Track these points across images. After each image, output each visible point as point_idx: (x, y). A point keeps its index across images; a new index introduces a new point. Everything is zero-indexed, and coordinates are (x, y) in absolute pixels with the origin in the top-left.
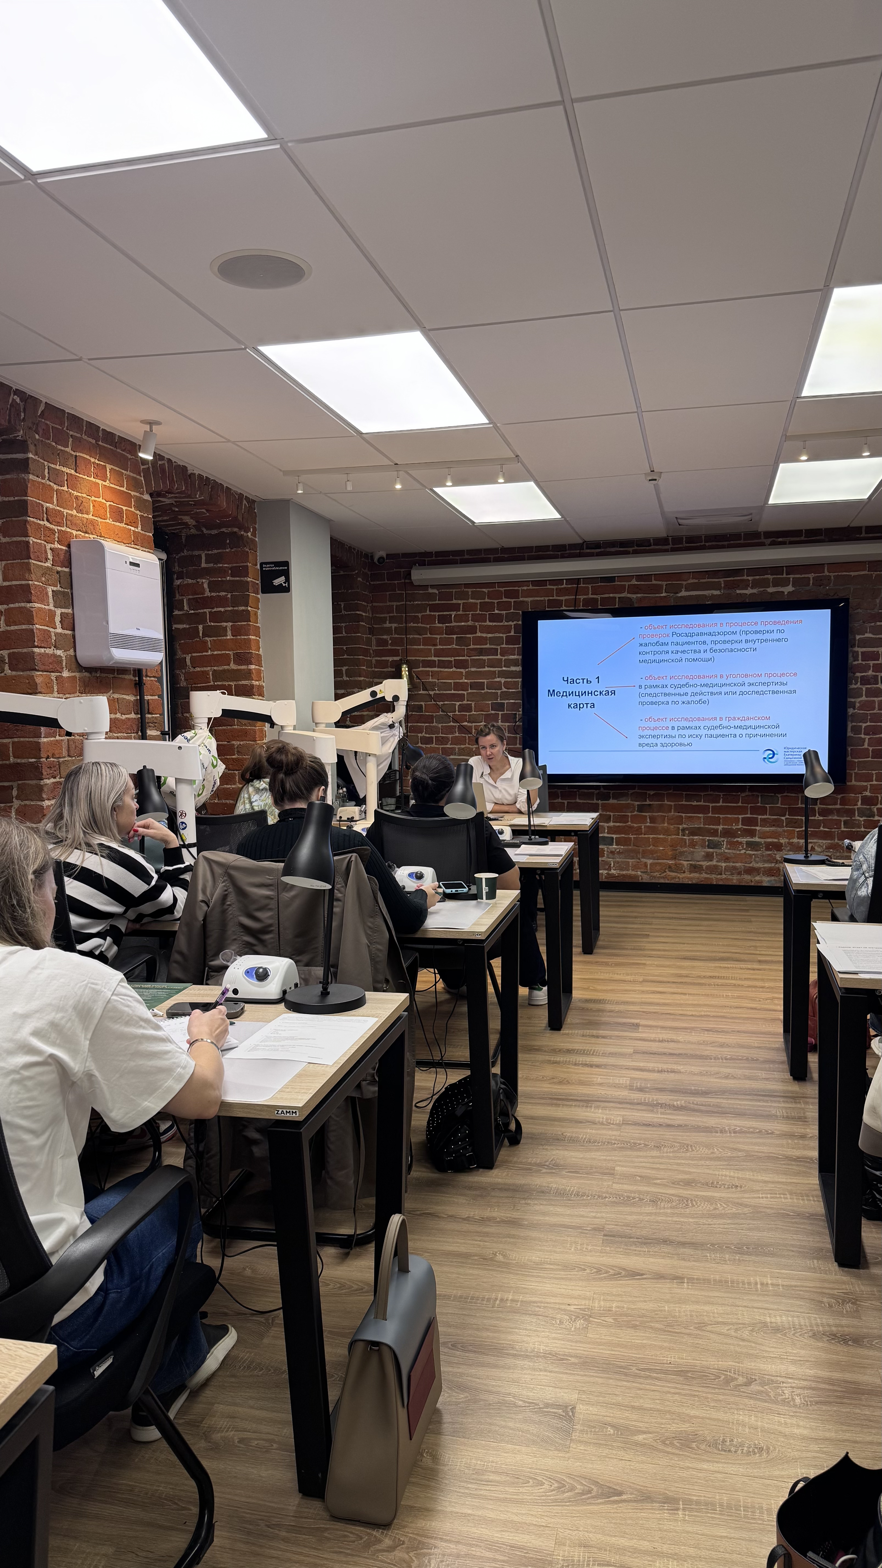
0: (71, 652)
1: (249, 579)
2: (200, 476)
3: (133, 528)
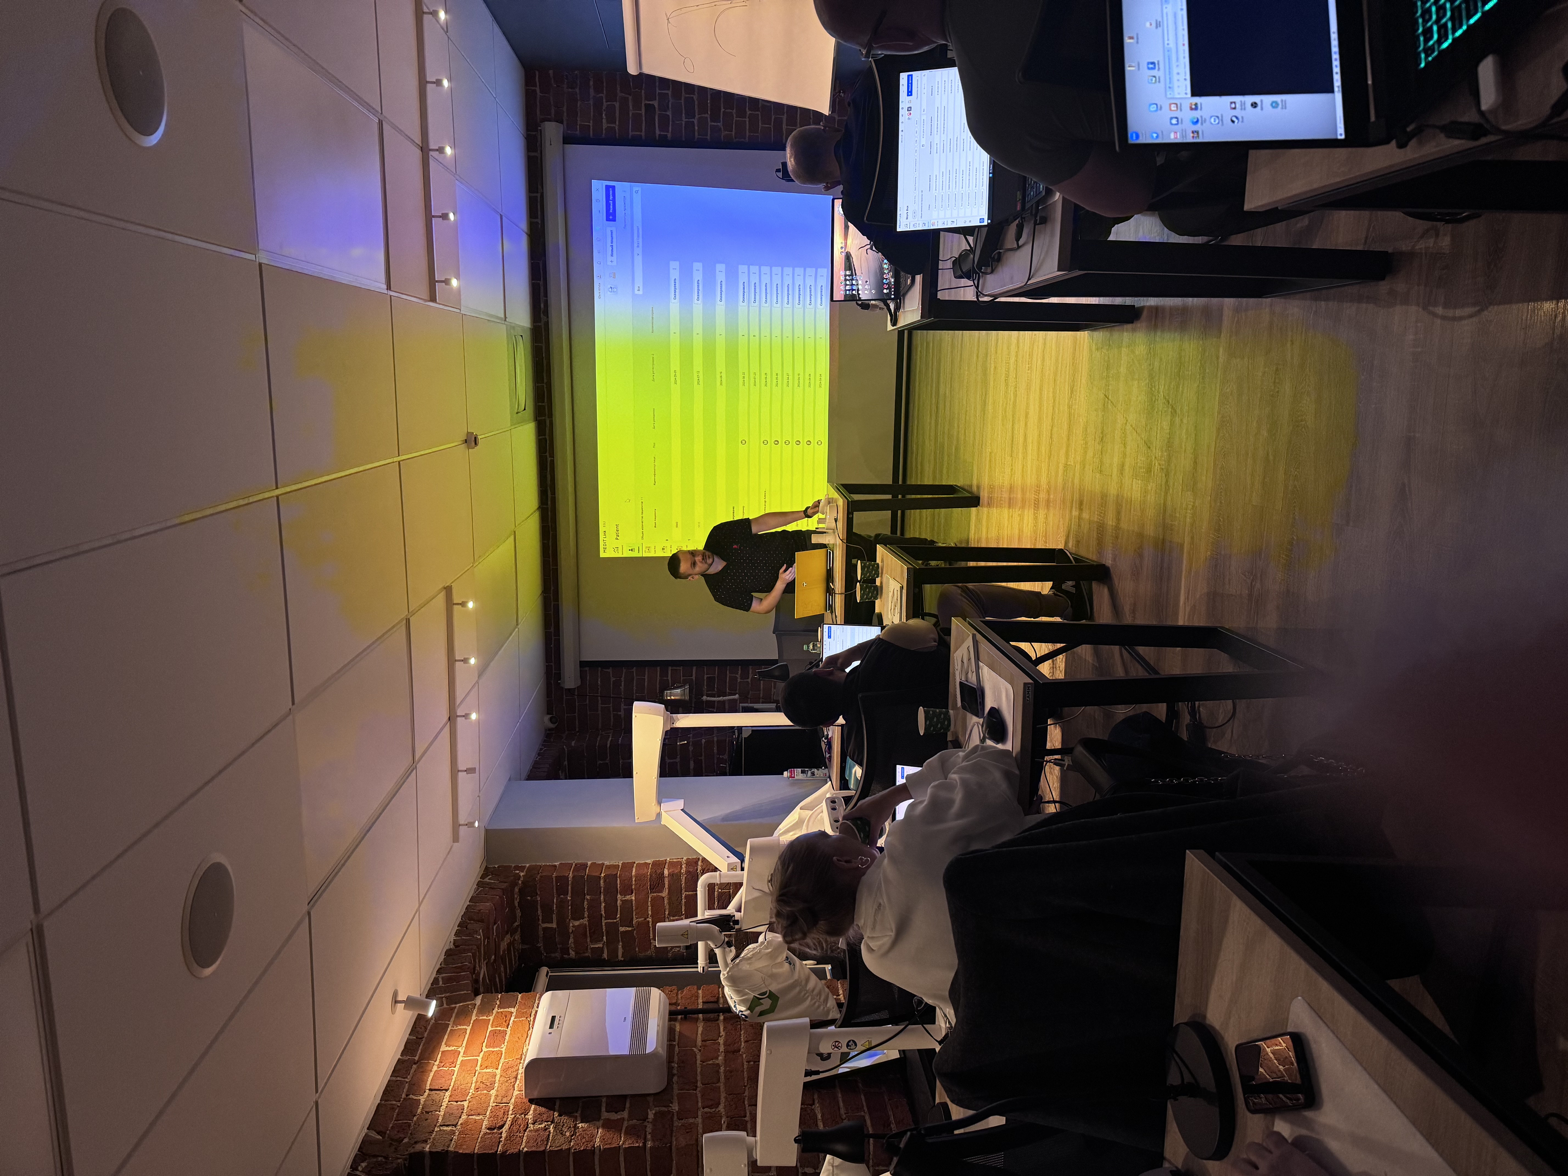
0: (651, 1099)
1: (571, 875)
2: (456, 934)
3: (512, 1018)
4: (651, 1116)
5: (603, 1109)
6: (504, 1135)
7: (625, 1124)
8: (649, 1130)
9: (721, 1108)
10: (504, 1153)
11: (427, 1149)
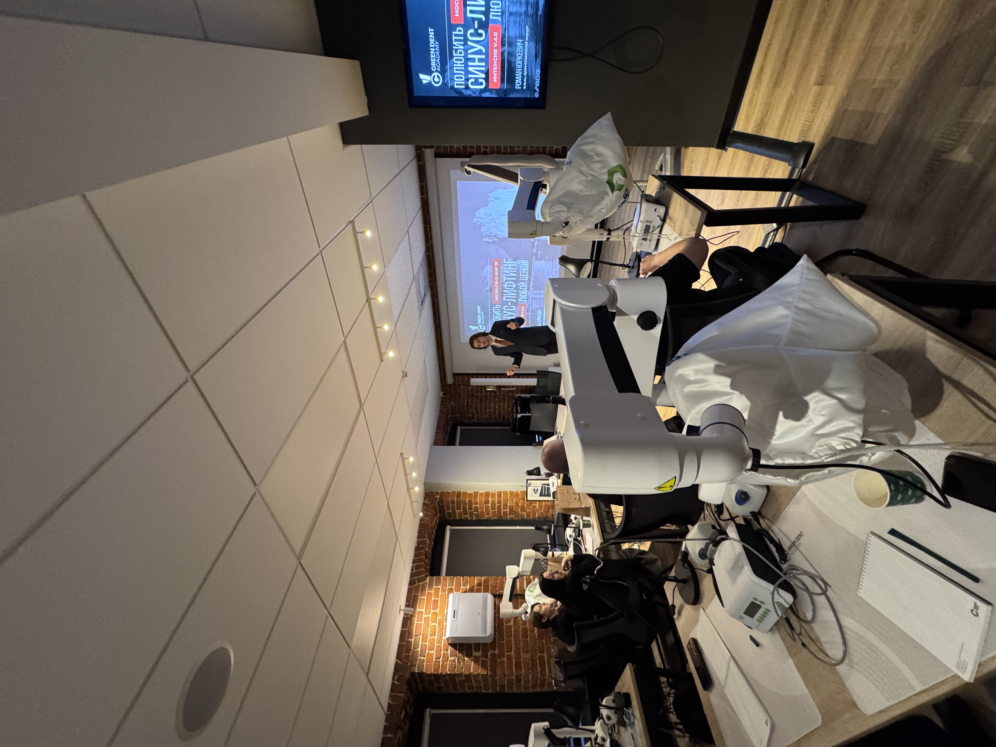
0: (489, 646)
2: (417, 539)
3: (440, 593)
4: (489, 656)
5: (473, 650)
6: (441, 663)
7: (481, 659)
8: (489, 664)
9: (513, 653)
10: (442, 673)
11: (416, 671)
